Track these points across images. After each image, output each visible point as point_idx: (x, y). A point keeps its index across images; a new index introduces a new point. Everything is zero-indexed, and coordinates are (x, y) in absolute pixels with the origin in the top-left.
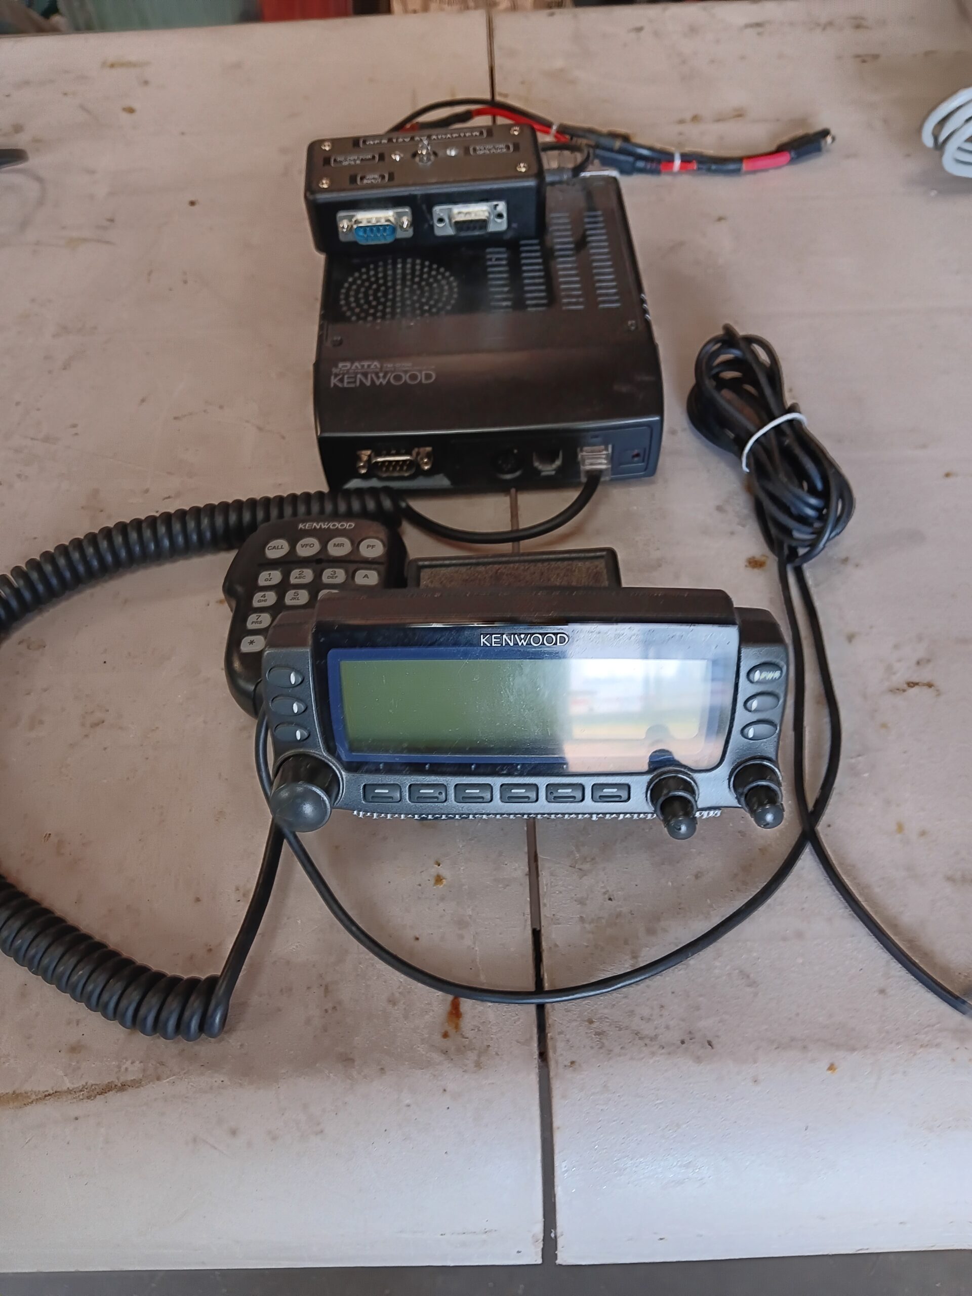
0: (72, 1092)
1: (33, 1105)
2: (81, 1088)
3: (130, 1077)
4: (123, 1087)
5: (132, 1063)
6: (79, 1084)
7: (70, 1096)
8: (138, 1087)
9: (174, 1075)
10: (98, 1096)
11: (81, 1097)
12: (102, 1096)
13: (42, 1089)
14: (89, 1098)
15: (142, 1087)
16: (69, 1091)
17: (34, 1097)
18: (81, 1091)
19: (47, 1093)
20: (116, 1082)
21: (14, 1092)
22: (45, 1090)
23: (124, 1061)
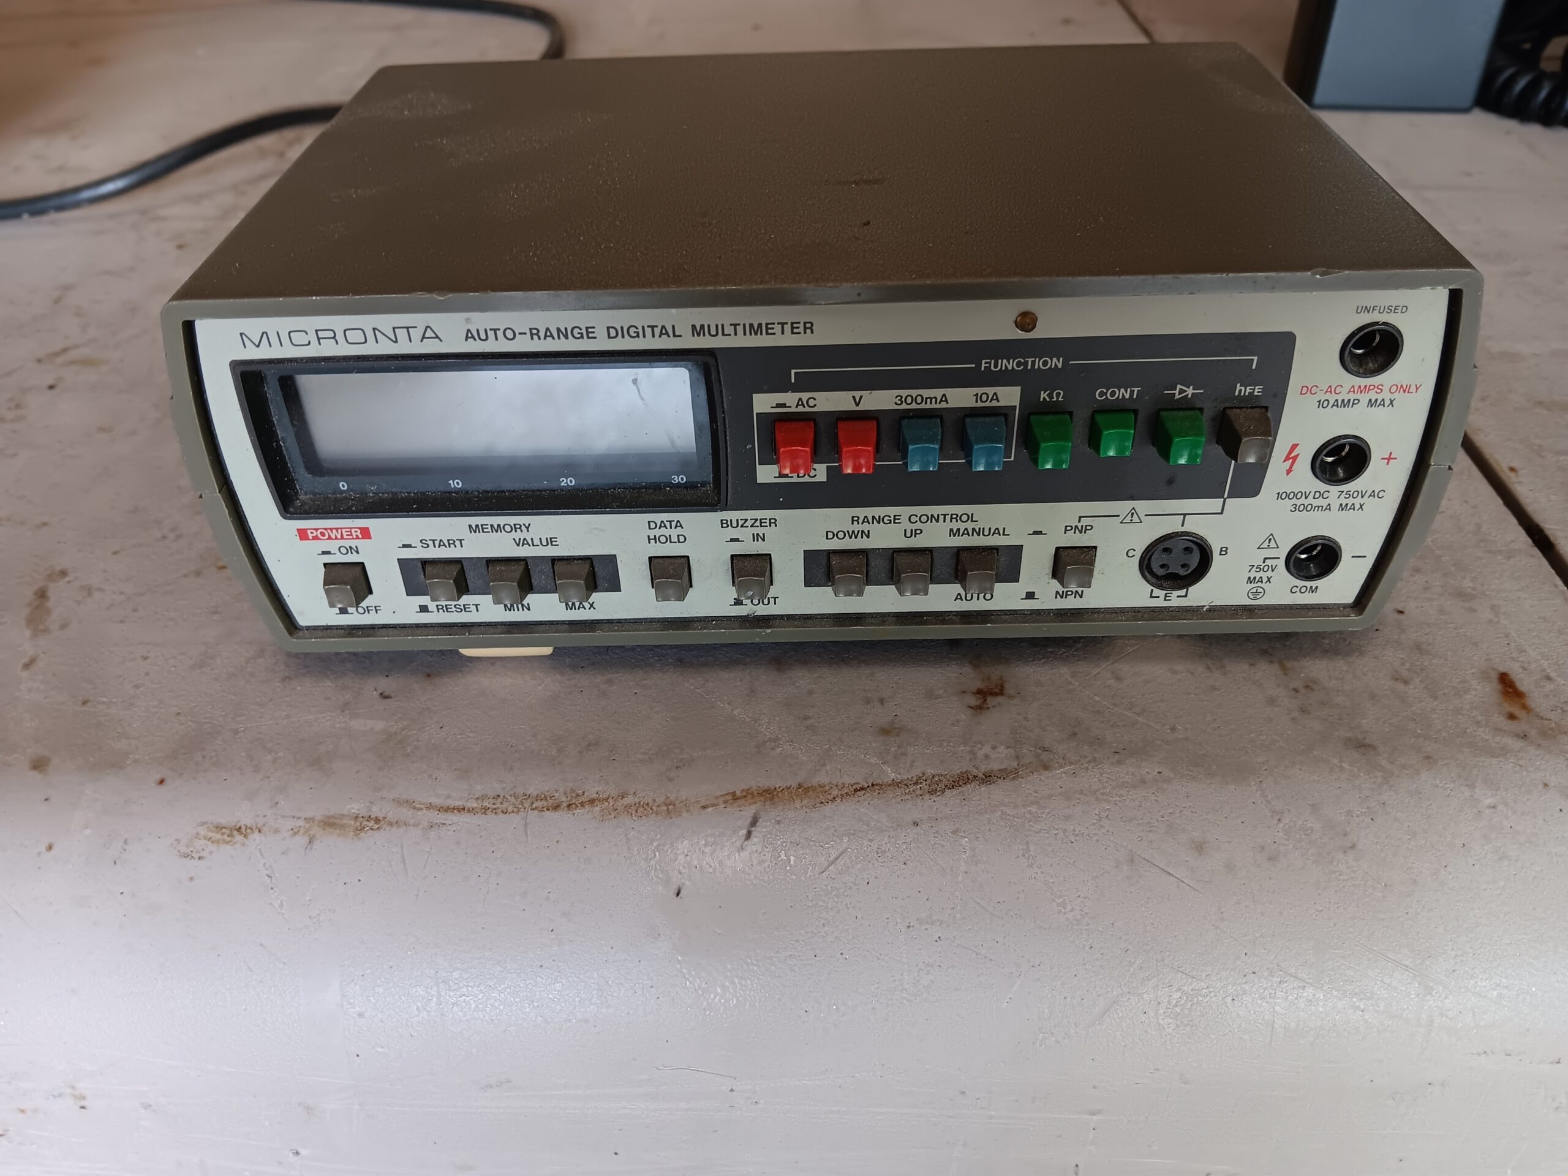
0: (900, 785)
1: (836, 804)
2: (915, 779)
3: (996, 766)
4: (988, 778)
5: (994, 748)
6: (916, 772)
7: (898, 791)
8: (1014, 779)
9: (1071, 763)
10: (947, 791)
11: (919, 792)
12: (955, 792)
13: (848, 780)
14: (932, 792)
15: (1023, 778)
16: (895, 784)
17: (835, 792)
18: (916, 783)
19: (856, 787)
20: (975, 772)
21: (800, 786)
22: (852, 782)
23: (979, 746)
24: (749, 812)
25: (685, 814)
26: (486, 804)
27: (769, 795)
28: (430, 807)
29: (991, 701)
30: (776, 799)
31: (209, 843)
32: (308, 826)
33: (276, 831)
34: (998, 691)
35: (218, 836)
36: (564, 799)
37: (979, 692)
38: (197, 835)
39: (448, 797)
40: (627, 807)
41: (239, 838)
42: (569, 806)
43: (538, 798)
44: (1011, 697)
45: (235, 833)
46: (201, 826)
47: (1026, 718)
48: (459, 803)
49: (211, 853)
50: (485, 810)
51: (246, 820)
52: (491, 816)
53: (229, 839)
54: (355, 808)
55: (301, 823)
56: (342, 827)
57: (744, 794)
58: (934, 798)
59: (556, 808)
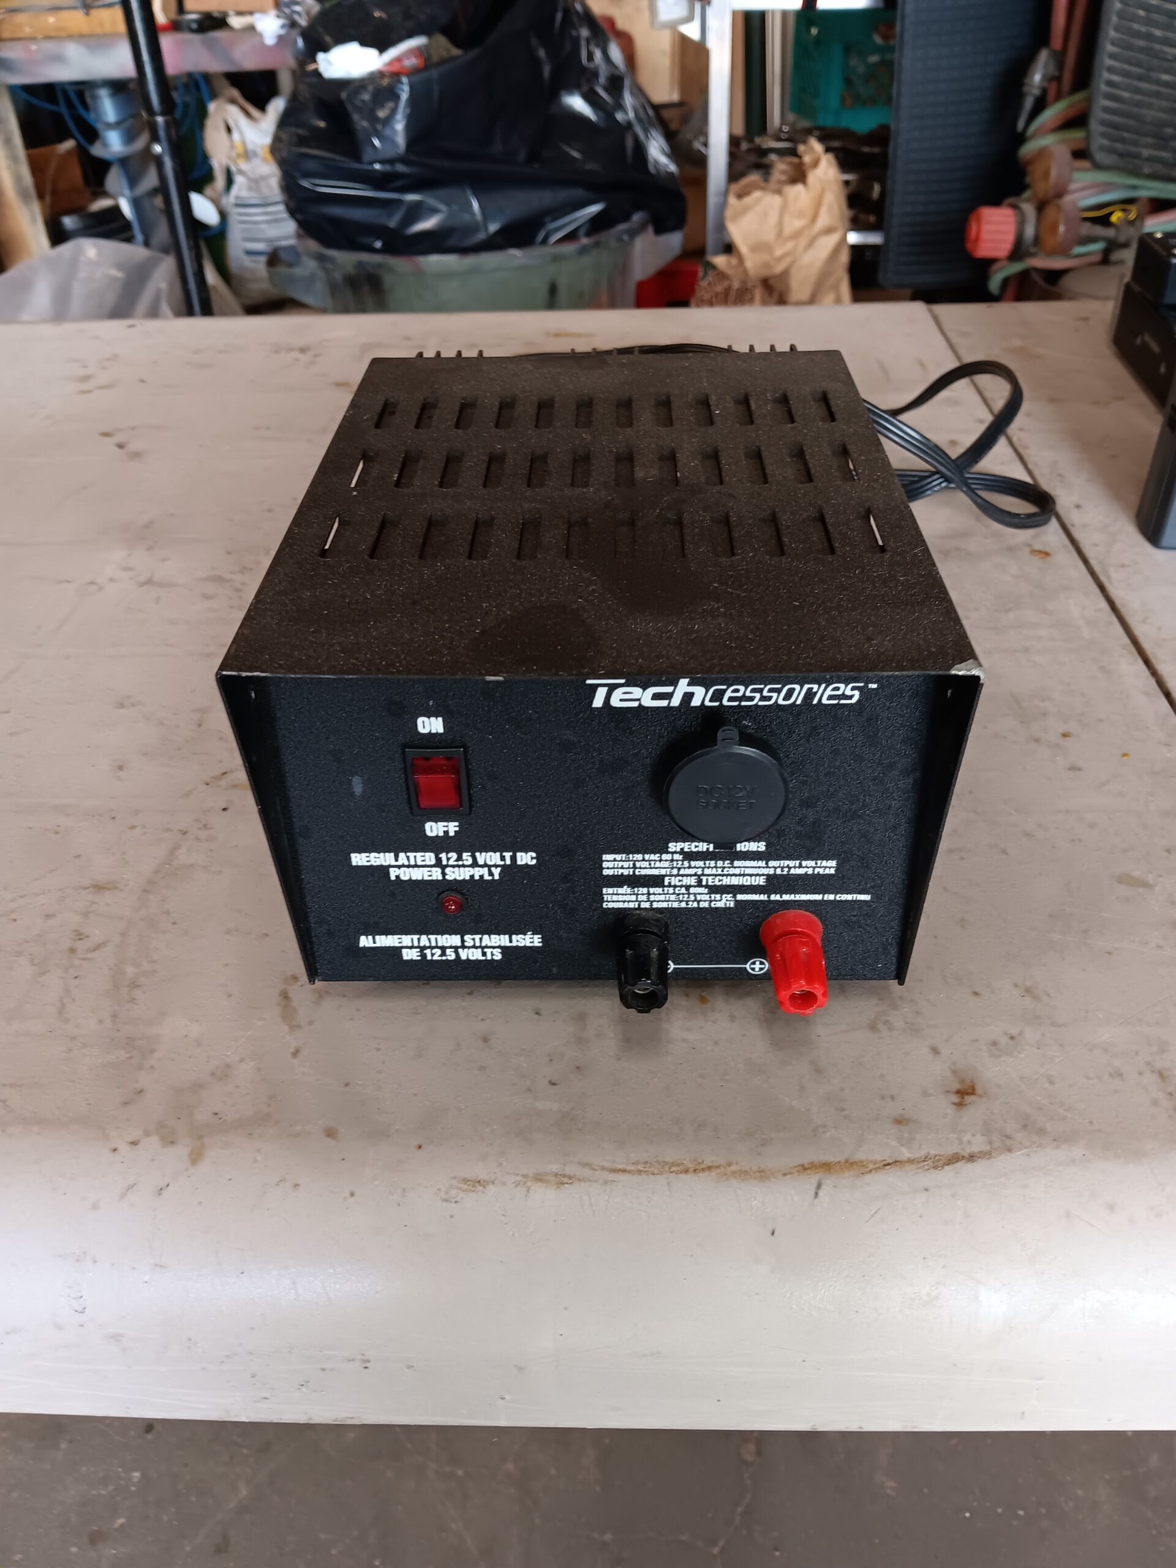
0: (914, 1162)
1: (872, 1174)
2: (923, 1157)
3: (975, 1149)
4: (971, 1158)
5: (973, 1135)
6: (923, 1153)
7: (913, 1166)
8: (989, 1158)
9: (1026, 1148)
10: (946, 1167)
11: (927, 1167)
12: (950, 1167)
13: (878, 1158)
14: (936, 1168)
15: (995, 1158)
16: (911, 1161)
17: (871, 1166)
18: (924, 1161)
19: (884, 1162)
20: (962, 1153)
21: (847, 1161)
22: (882, 1159)
23: (963, 1134)
24: (814, 1179)
25: (772, 1179)
26: (640, 1167)
27: (827, 1167)
28: (603, 1168)
29: (968, 1099)
30: (832, 1171)
31: (461, 1192)
32: (525, 1180)
33: (504, 1184)
34: (970, 1091)
35: (465, 1187)
36: (690, 1166)
37: (958, 1092)
38: (451, 1186)
39: (614, 1162)
40: (734, 1173)
41: (480, 1188)
42: (695, 1170)
43: (672, 1164)
44: (980, 1096)
45: (477, 1184)
46: (453, 1179)
47: (992, 1113)
48: (621, 1167)
49: (462, 1198)
50: (640, 1172)
51: (483, 1176)
52: (644, 1176)
53: (473, 1189)
54: (555, 1168)
55: (519, 1178)
56: (547, 1182)
57: (810, 1166)
58: (936, 1171)
59: (686, 1171)
